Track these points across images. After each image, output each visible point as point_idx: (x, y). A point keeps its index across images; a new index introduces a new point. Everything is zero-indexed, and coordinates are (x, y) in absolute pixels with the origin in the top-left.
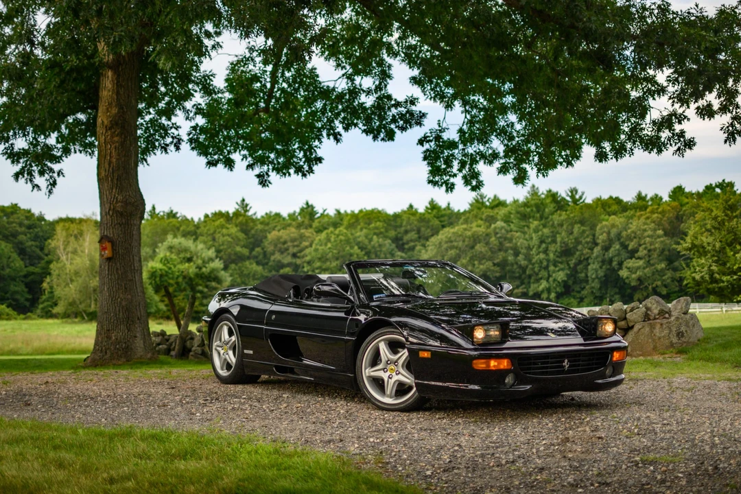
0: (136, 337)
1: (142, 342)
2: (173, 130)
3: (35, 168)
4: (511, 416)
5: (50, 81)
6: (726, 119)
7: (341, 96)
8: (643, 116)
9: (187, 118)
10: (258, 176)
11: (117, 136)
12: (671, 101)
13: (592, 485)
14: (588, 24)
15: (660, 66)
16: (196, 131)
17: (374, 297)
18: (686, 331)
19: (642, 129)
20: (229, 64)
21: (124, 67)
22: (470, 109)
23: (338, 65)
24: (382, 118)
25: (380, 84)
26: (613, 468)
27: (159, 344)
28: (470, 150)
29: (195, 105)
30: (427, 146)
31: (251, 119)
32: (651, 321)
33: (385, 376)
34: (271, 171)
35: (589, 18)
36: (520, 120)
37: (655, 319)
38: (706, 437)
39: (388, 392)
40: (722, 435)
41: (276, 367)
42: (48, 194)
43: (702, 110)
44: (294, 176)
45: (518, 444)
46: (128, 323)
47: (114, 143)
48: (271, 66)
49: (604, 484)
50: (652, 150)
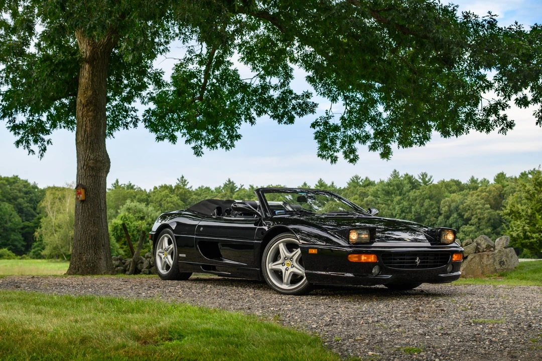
0: (100, 259)
1: (105, 262)
2: (132, 112)
3: (31, 138)
4: (377, 299)
5: (43, 71)
6: (537, 107)
7: (255, 91)
8: (476, 105)
9: (143, 103)
10: (194, 148)
11: (91, 111)
12: (497, 92)
13: (437, 334)
14: (436, 34)
15: (489, 66)
16: (149, 113)
17: (276, 212)
18: (506, 261)
19: (475, 114)
20: (174, 66)
21: (97, 62)
22: (349, 103)
23: (254, 68)
24: (285, 107)
25: (284, 82)
26: (452, 325)
27: (118, 266)
28: (349, 133)
29: (148, 93)
30: (317, 129)
31: (189, 105)
32: (480, 253)
33: (283, 268)
34: (203, 145)
35: (438, 31)
36: (386, 110)
37: (483, 251)
38: (522, 311)
39: (285, 280)
40: (534, 310)
41: (202, 266)
42: (40, 157)
43: (520, 101)
44: (220, 149)
45: (382, 312)
46: (95, 248)
47: (88, 117)
48: (205, 66)
49: (445, 334)
50: (482, 129)
